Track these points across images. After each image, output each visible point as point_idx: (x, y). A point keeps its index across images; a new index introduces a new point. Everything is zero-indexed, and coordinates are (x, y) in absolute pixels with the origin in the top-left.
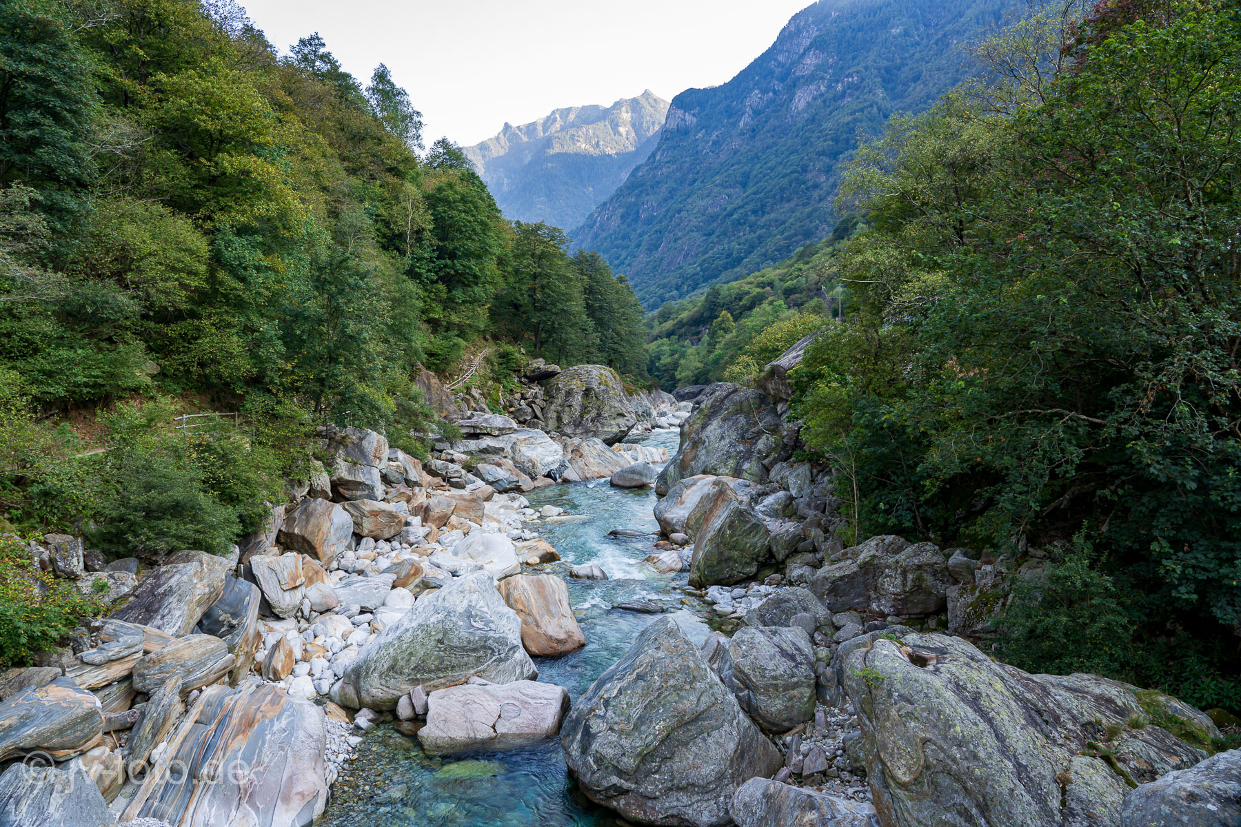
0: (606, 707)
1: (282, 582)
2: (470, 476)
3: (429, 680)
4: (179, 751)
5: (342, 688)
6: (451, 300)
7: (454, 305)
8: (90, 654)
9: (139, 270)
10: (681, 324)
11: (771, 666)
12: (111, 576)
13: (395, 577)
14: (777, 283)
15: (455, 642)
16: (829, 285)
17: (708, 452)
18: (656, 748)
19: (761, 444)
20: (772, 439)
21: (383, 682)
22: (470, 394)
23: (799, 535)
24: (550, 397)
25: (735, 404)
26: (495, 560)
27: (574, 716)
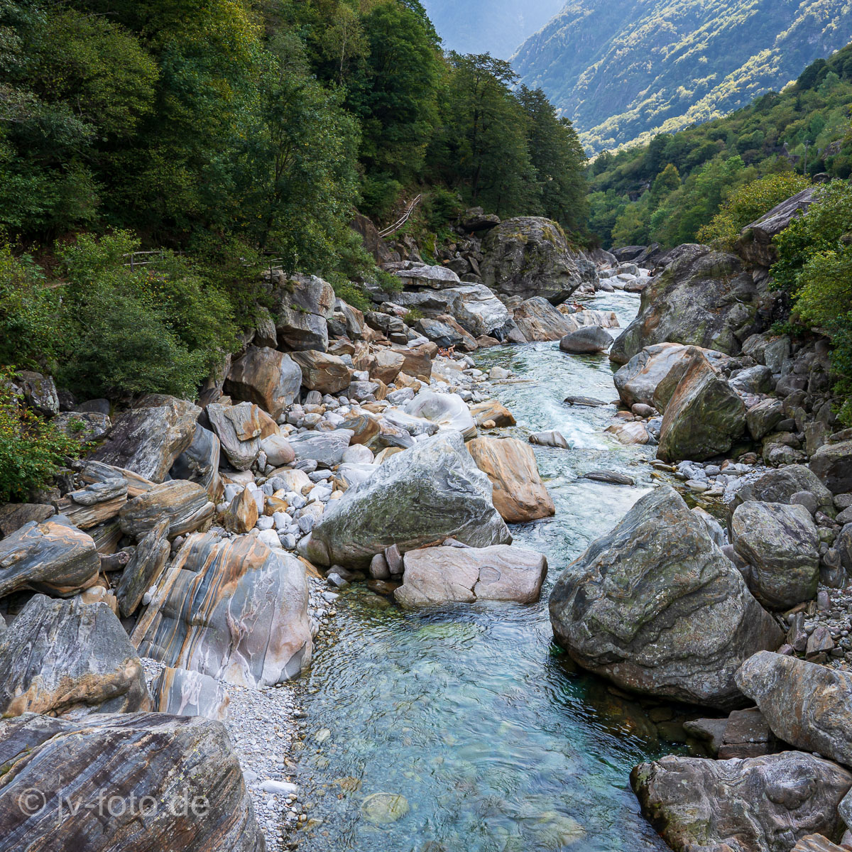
0: (603, 574)
1: (239, 433)
2: (412, 332)
3: (403, 539)
4: (170, 595)
5: (311, 544)
6: (386, 137)
7: (389, 143)
8: (80, 494)
9: (89, 94)
10: (620, 176)
11: (776, 542)
12: (86, 417)
13: (352, 432)
14: (731, 136)
15: (432, 503)
16: (791, 141)
17: (673, 318)
18: (655, 618)
19: (734, 313)
20: (746, 308)
21: (356, 539)
22: (403, 243)
23: (779, 413)
24: (487, 248)
25: (705, 267)
26: (451, 421)
27: (566, 582)
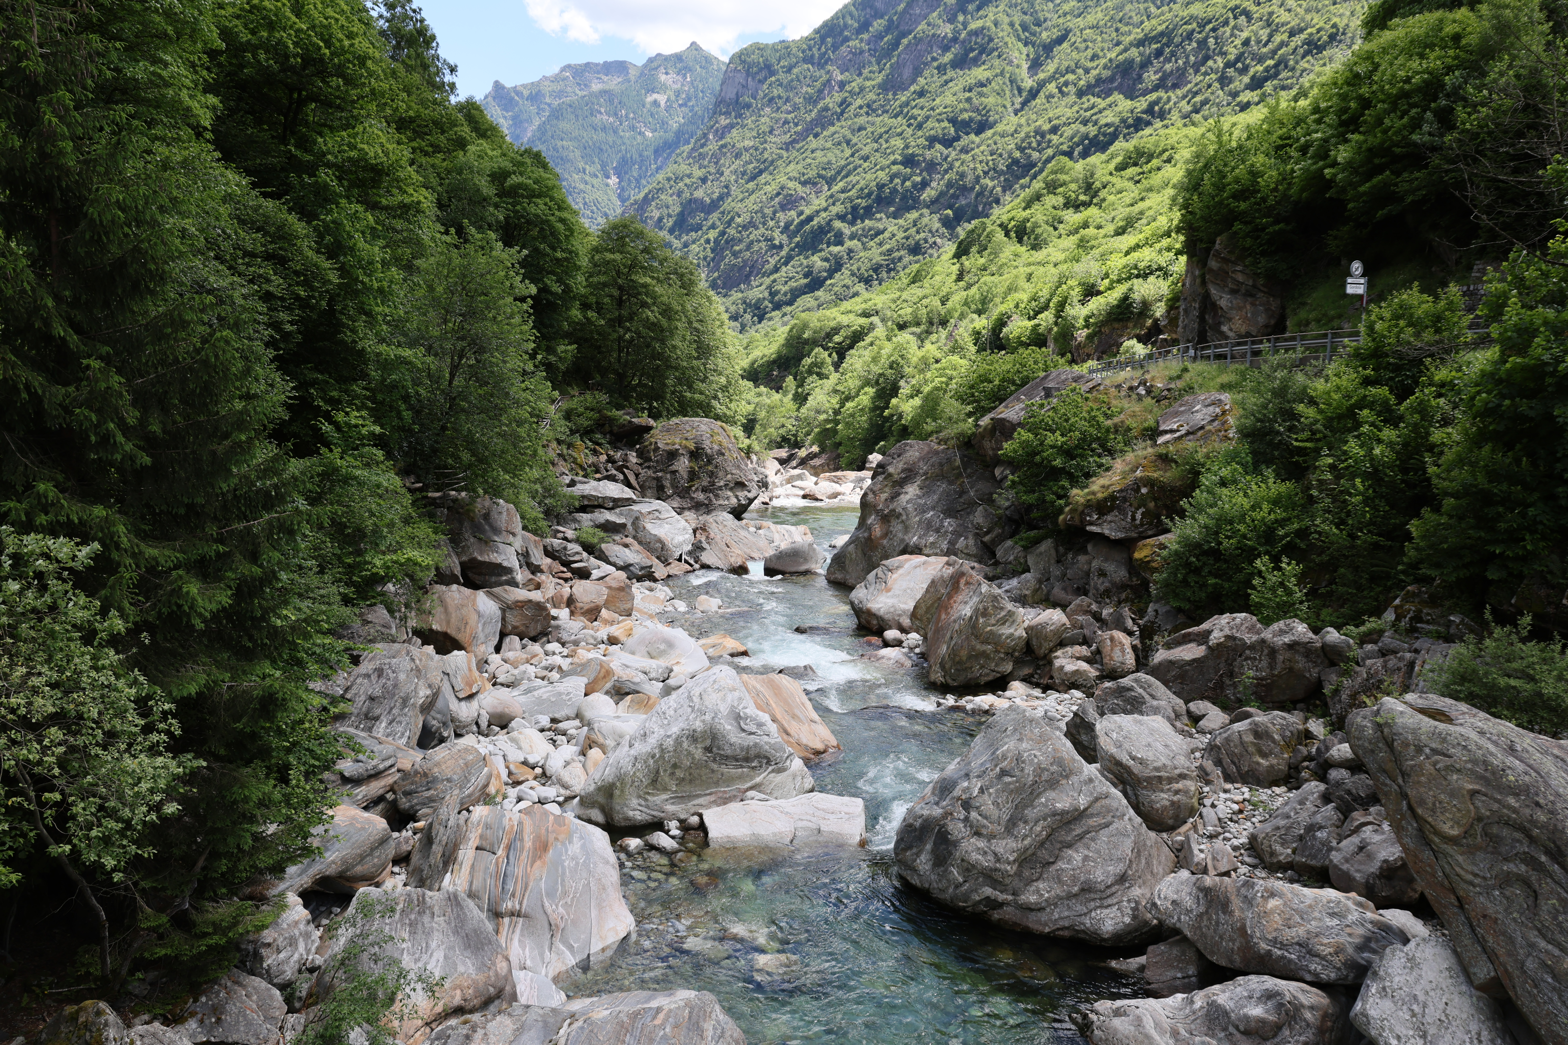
0: (966, 809)
1: (458, 690)
2: (593, 559)
8: (344, 768)
13: (585, 680)
15: (726, 751)
17: (906, 528)
18: (1035, 853)
19: (978, 517)
20: (991, 511)
23: (1065, 624)
24: (644, 458)
25: (934, 466)
26: (683, 661)
27: (918, 824)
